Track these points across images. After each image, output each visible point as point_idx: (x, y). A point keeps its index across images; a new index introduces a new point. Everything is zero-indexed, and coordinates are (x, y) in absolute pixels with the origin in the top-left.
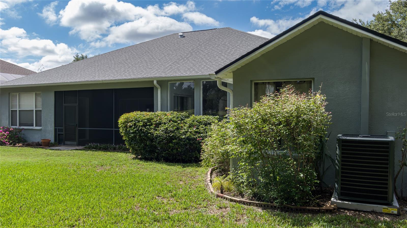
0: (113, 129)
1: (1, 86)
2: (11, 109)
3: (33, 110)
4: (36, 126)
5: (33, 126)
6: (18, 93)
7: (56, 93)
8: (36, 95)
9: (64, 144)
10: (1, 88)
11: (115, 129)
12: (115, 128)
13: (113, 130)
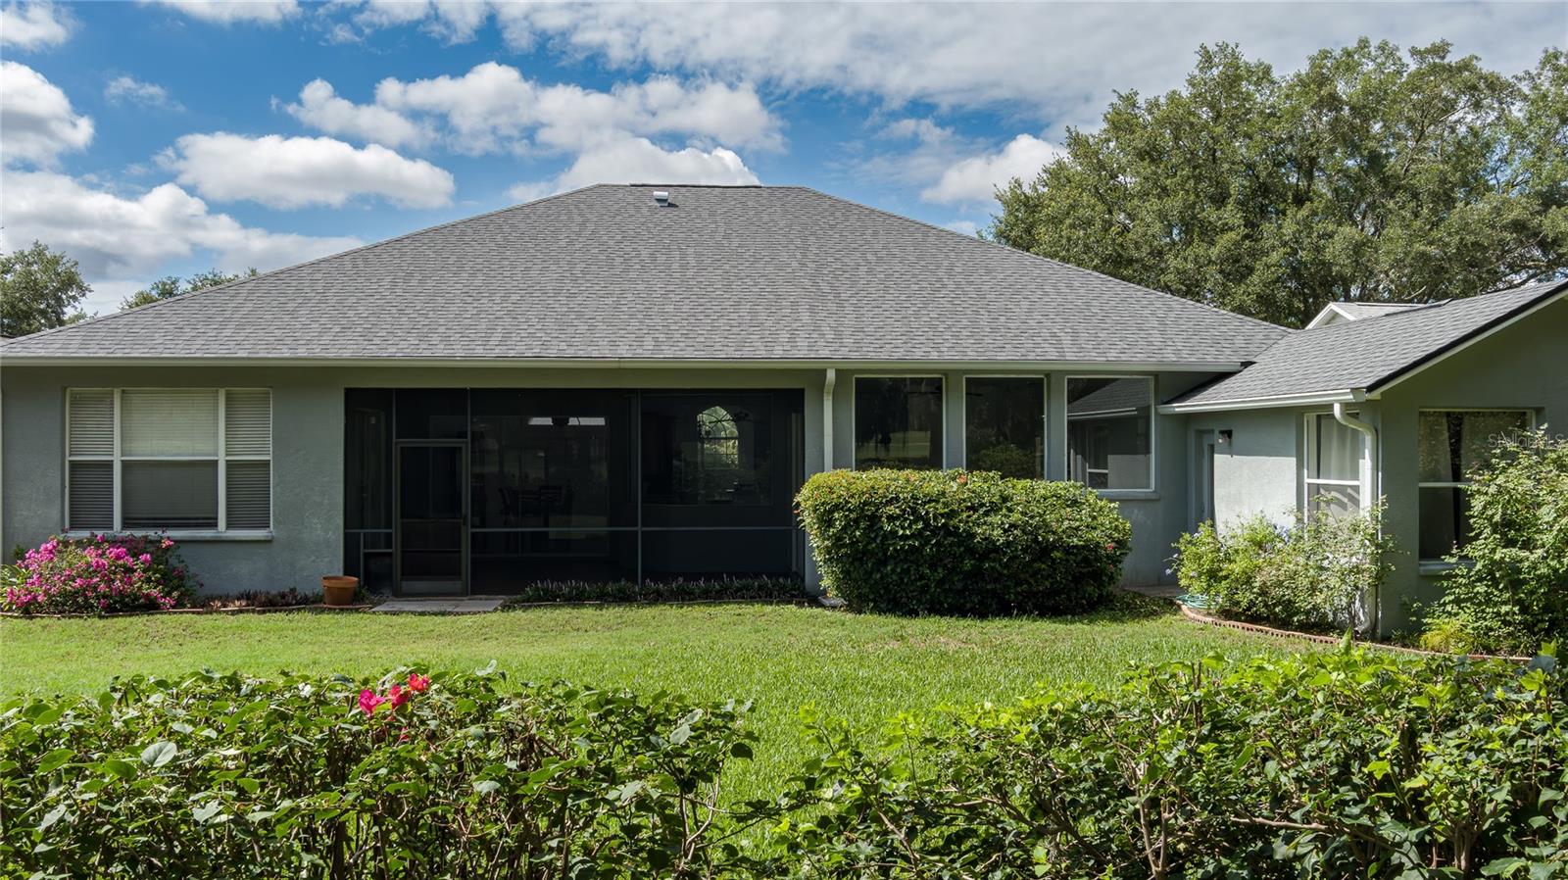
0: (635, 529)
1: (3, 358)
2: (70, 455)
3: (216, 462)
4: (230, 525)
5: (214, 525)
6: (116, 390)
7: (350, 393)
8: (230, 400)
9: (399, 594)
10: (4, 368)
11: (644, 529)
12: (643, 525)
13: (637, 532)
